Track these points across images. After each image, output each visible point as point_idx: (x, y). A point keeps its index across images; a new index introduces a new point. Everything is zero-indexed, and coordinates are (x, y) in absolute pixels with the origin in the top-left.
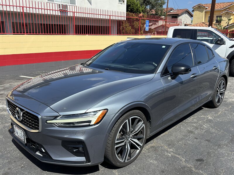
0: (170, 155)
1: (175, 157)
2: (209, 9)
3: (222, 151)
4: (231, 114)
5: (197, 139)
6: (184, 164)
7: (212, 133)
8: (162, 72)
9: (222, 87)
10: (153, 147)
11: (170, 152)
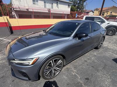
0: (74, 74)
1: (76, 75)
2: (100, 10)
3: (99, 74)
4: (105, 53)
5: (88, 65)
6: (79, 80)
7: (95, 63)
8: (73, 36)
9: (102, 41)
10: (67, 68)
11: (74, 72)
